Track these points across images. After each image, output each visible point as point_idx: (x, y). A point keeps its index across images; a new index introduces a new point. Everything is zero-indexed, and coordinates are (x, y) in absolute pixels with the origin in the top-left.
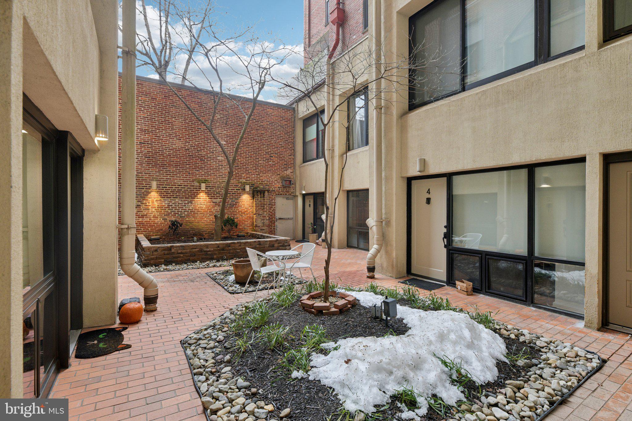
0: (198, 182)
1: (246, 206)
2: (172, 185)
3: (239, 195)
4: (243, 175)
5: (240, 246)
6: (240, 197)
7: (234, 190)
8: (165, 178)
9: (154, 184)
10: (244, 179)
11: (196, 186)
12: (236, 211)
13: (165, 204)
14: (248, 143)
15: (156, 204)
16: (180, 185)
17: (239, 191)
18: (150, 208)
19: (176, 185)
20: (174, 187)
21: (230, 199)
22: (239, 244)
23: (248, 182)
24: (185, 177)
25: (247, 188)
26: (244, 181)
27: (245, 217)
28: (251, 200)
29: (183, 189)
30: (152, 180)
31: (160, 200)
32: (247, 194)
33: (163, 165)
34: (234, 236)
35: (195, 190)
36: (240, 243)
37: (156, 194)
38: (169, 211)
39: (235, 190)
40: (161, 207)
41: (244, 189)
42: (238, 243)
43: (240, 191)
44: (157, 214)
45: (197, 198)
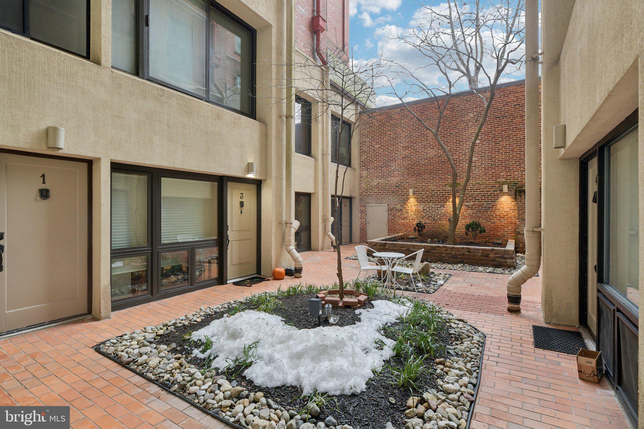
0: (450, 186)
1: (506, 209)
2: (426, 191)
3: (497, 197)
4: (502, 174)
5: (446, 250)
6: (497, 199)
7: (490, 191)
8: (421, 185)
9: (411, 191)
10: (503, 178)
11: (448, 190)
12: (493, 215)
13: (421, 208)
14: (508, 136)
15: (414, 208)
16: (433, 191)
17: (496, 192)
18: (409, 211)
19: (429, 191)
20: (428, 192)
21: (484, 202)
22: (446, 249)
23: (509, 181)
24: (438, 183)
25: (505, 188)
26: (504, 180)
27: (504, 222)
28: (513, 202)
29: (436, 194)
30: (411, 188)
31: (417, 205)
32: (508, 195)
33: (419, 174)
34: (490, 243)
35: (447, 194)
36: (446, 247)
37: (414, 200)
38: (424, 214)
39: (492, 192)
40: (417, 211)
41: (501, 190)
42: (443, 247)
43: (498, 192)
44: (415, 217)
45: (449, 202)
